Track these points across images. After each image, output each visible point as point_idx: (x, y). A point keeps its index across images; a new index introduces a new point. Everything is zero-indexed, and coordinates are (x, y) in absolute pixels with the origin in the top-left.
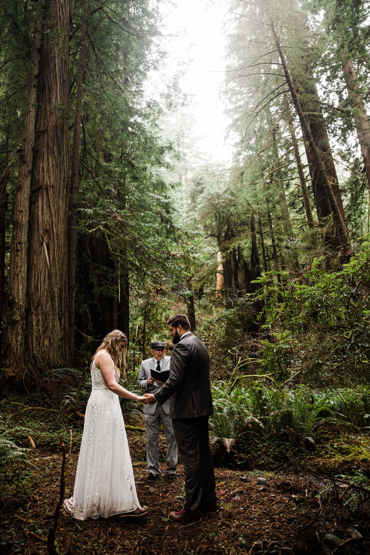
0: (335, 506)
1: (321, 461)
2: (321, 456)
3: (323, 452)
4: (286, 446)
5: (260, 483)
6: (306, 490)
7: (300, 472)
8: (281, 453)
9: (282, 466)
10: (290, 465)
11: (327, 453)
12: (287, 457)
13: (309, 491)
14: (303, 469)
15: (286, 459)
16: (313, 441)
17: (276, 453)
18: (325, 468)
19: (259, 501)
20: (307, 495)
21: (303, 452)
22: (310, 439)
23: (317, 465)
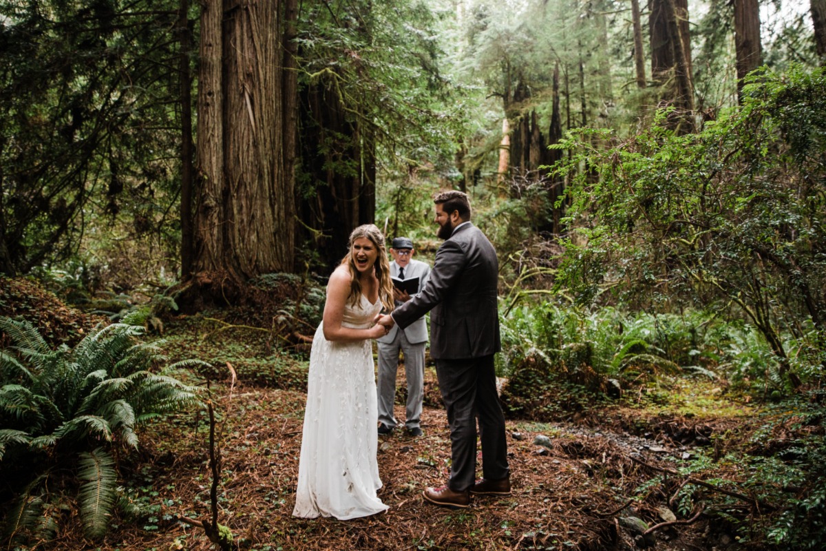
0: (643, 478)
1: (626, 412)
2: (627, 406)
3: (631, 400)
4: (580, 390)
5: (539, 443)
6: (604, 454)
7: (597, 425)
8: (572, 399)
9: (572, 415)
10: (584, 415)
11: (635, 402)
12: (580, 405)
13: (608, 455)
14: (601, 422)
15: (579, 408)
16: (618, 385)
17: (565, 399)
18: (632, 422)
19: (535, 469)
20: (604, 461)
21: (603, 399)
22: (615, 382)
23: (620, 418)
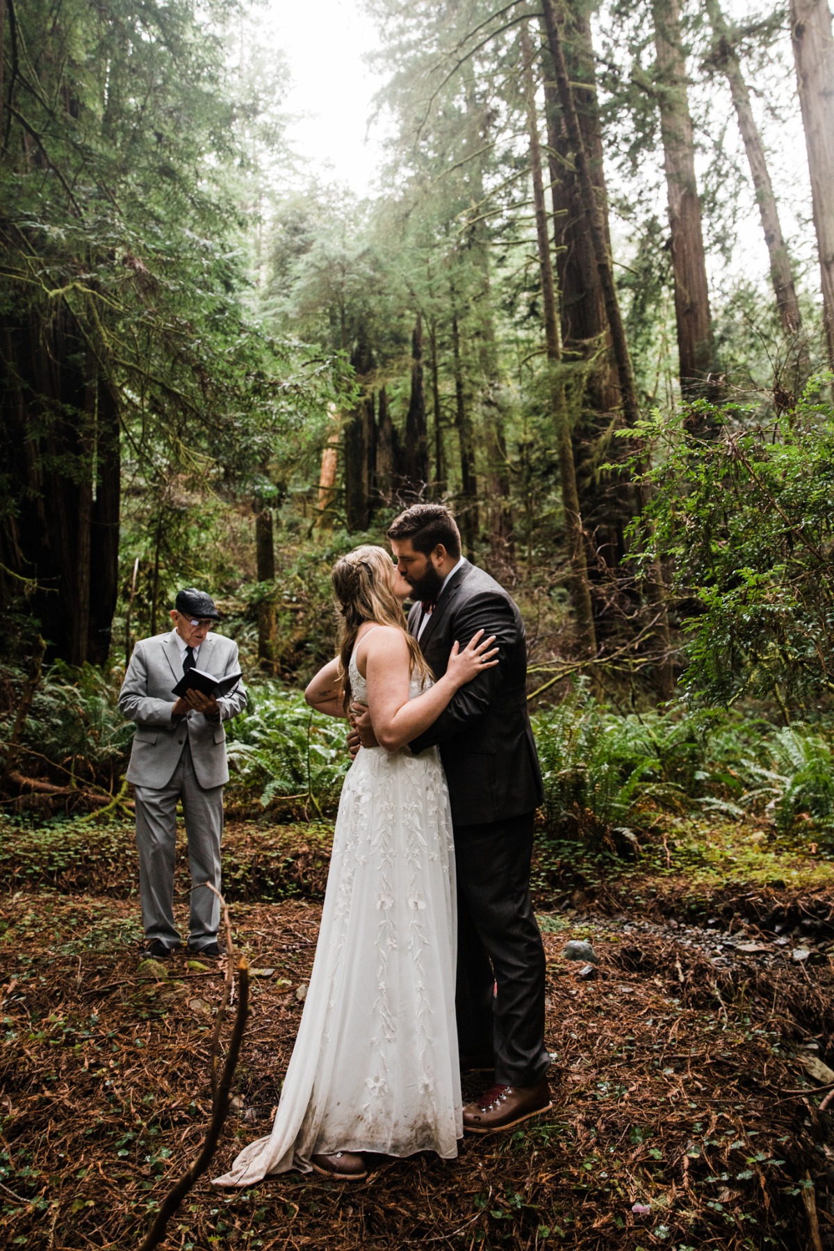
0: (759, 1003)
1: (664, 885)
2: (654, 873)
3: (658, 862)
4: (576, 849)
5: (575, 955)
6: (678, 965)
7: (619, 911)
8: (565, 867)
9: (570, 897)
10: (591, 895)
11: (664, 865)
12: (580, 876)
13: (686, 967)
14: (626, 904)
15: (579, 881)
16: (633, 837)
17: (554, 868)
18: (679, 901)
19: (599, 1009)
20: (682, 978)
21: (613, 863)
22: (627, 832)
23: (654, 895)
